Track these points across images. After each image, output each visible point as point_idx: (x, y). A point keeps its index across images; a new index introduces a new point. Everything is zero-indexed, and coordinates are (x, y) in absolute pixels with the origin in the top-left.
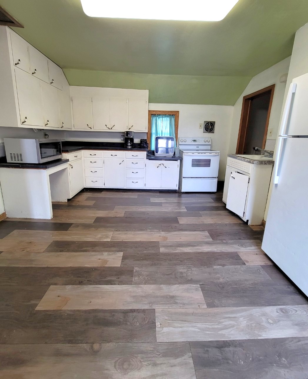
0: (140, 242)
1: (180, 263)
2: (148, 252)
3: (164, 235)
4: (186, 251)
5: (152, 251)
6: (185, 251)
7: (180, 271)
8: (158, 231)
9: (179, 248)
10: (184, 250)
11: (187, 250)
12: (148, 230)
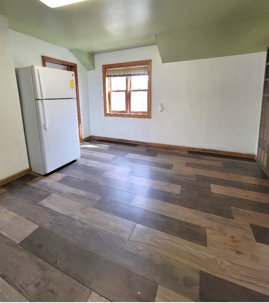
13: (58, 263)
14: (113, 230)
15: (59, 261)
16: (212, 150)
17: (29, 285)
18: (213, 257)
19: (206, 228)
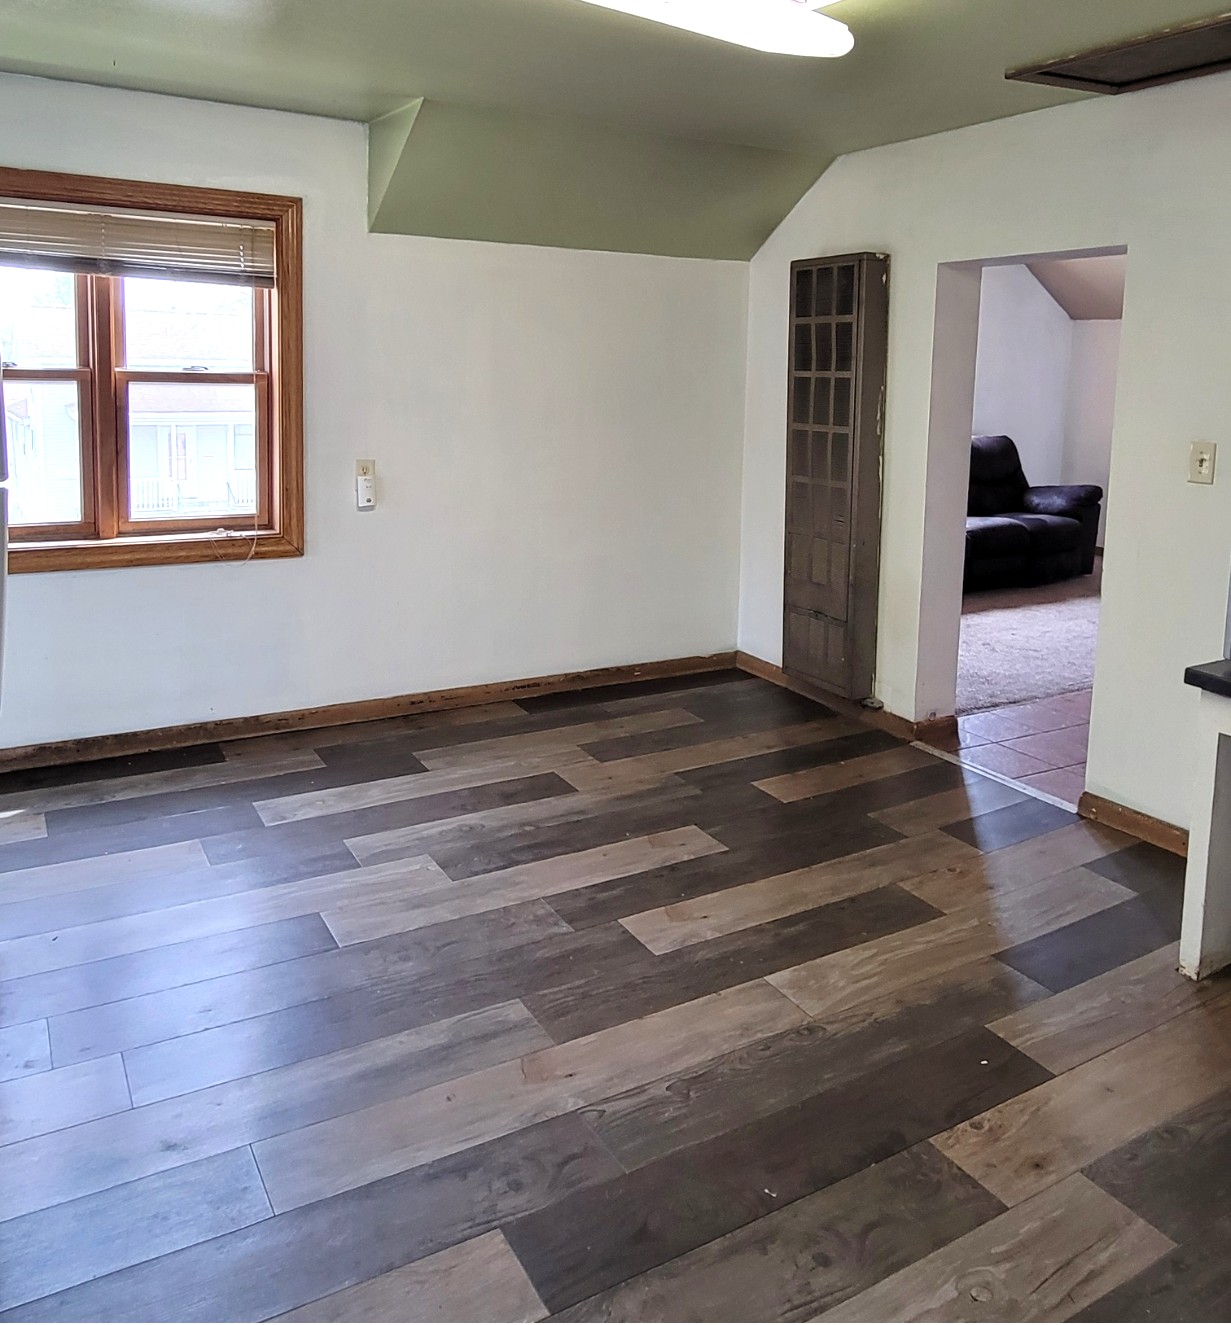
0: (640, 1015)
1: (417, 985)
2: (569, 986)
3: (550, 1091)
4: (402, 1037)
5: (554, 993)
6: (411, 1034)
7: (411, 964)
8: (608, 1108)
9: (443, 1040)
10: (412, 1037)
11: (401, 1042)
12: (660, 1090)
13: (774, 1195)
14: (742, 1035)
15: (767, 1191)
16: (607, 669)
17: (809, 1283)
18: (975, 922)
19: (891, 884)
